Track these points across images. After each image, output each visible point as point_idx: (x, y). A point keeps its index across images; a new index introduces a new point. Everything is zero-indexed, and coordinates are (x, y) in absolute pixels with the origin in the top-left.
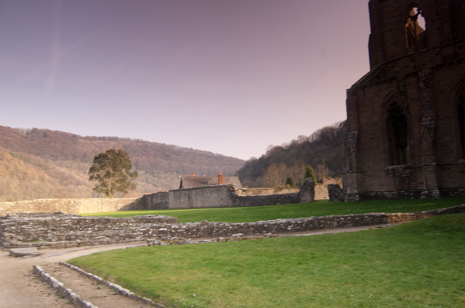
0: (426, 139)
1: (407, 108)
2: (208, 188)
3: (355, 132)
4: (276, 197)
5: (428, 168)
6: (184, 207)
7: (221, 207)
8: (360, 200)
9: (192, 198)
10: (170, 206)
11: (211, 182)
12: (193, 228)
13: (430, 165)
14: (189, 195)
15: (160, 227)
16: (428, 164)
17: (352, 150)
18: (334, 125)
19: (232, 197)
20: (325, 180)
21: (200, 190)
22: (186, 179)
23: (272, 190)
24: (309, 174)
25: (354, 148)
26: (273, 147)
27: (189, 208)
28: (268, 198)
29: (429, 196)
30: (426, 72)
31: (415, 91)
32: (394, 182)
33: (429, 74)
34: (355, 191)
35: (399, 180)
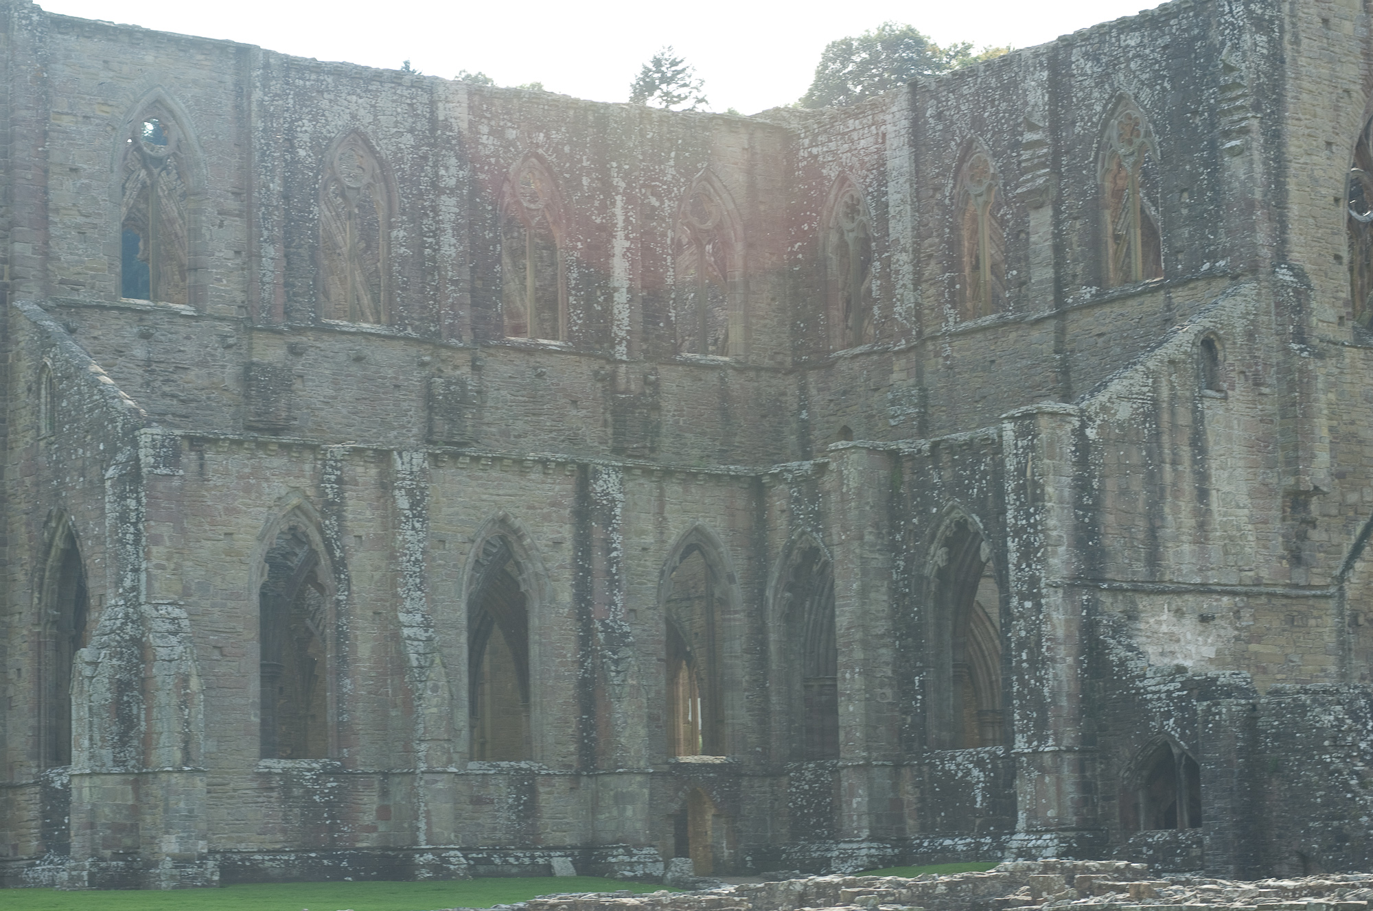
0: (435, 689)
1: (341, 564)
5: (437, 782)
8: (224, 882)
13: (445, 772)
16: (439, 770)
29: (441, 871)
30: (414, 462)
31: (368, 514)
32: (286, 819)
33: (423, 470)
34: (200, 847)
35: (303, 815)
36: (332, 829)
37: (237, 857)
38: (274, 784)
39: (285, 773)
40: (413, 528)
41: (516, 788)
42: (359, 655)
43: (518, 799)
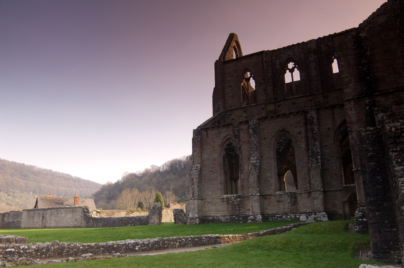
0: (253, 174)
1: (240, 148)
2: (63, 208)
3: (198, 165)
4: (127, 219)
5: (254, 198)
6: (37, 226)
7: (75, 227)
8: (199, 223)
9: (46, 218)
10: (23, 225)
11: (67, 203)
12: (42, 249)
13: (256, 195)
14: (43, 214)
15: (8, 248)
16: (254, 195)
17: (195, 180)
18: (182, 158)
19: (86, 218)
20: (171, 205)
21: (55, 210)
22: (42, 199)
23: (125, 213)
24: (158, 199)
25: (196, 178)
26: (128, 174)
27: (42, 228)
28: (120, 220)
29: (254, 220)
30: (254, 121)
31: (246, 136)
32: (228, 208)
33: (257, 123)
34: (196, 216)
35: (232, 207)
36: (239, 210)
37: (215, 217)
38: (225, 200)
39: (227, 198)
40: (254, 137)
41: (290, 197)
42: (245, 169)
43: (291, 200)
